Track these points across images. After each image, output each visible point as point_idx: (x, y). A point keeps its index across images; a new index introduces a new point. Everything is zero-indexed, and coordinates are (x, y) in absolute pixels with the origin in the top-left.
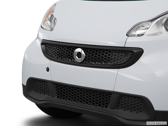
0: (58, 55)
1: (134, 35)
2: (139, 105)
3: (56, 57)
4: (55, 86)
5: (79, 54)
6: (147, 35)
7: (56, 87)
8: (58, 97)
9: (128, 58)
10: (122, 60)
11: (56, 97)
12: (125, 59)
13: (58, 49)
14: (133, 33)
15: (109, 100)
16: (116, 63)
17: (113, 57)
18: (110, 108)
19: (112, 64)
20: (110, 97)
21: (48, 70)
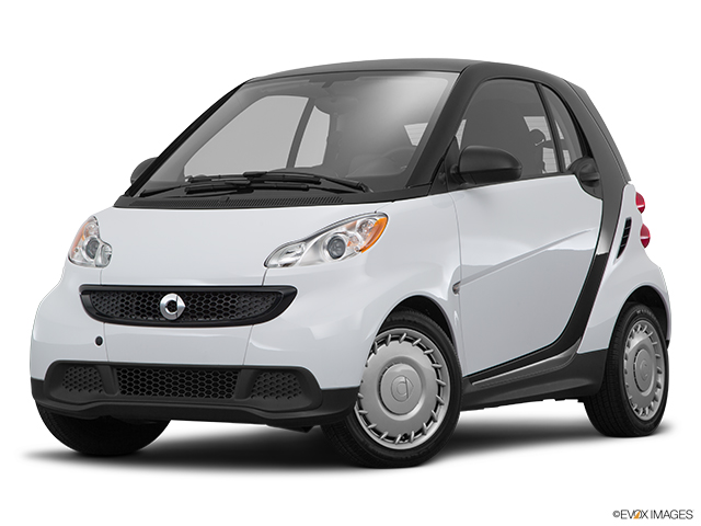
0: (122, 311)
1: (275, 266)
2: (292, 384)
3: (118, 315)
4: (115, 370)
5: (172, 306)
6: (301, 264)
7: (119, 374)
8: (124, 392)
9: (269, 304)
10: (258, 309)
11: (119, 392)
12: (264, 306)
13: (123, 301)
14: (273, 262)
15: (235, 383)
16: (246, 315)
17: (239, 306)
18: (237, 398)
19: (240, 316)
20: (235, 378)
21: (99, 341)
